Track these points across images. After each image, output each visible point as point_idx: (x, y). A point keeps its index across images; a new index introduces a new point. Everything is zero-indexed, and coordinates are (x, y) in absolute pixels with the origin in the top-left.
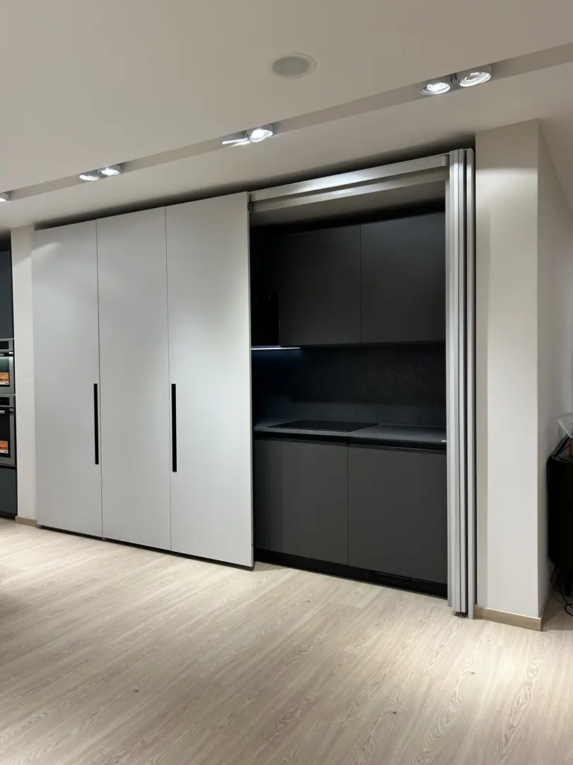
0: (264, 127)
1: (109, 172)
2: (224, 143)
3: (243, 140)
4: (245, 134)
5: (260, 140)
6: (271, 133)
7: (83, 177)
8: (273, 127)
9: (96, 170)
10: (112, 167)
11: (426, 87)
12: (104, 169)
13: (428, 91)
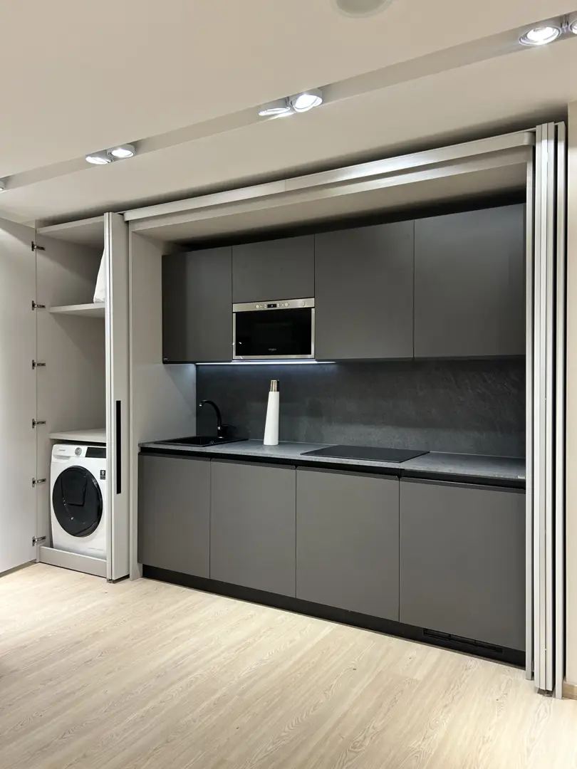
0: (312, 92)
1: (120, 153)
2: (262, 114)
3: (285, 110)
4: (287, 102)
5: (307, 109)
6: (320, 100)
7: (89, 159)
8: (323, 92)
9: (106, 150)
10: (124, 147)
11: (526, 35)
12: (115, 148)
13: (529, 40)
